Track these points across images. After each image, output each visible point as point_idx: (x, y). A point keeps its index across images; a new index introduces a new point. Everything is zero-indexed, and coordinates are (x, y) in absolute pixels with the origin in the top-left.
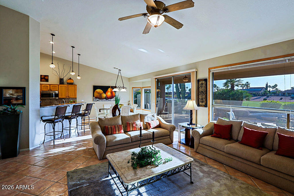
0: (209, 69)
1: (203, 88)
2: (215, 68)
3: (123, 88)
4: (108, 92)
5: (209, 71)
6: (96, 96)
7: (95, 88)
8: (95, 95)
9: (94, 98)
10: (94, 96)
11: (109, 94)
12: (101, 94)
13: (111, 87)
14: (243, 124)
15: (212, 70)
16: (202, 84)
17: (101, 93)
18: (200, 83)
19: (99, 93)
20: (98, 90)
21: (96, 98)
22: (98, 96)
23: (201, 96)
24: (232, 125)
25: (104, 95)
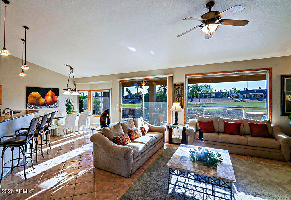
0: (186, 75)
1: (179, 92)
2: (191, 75)
3: (75, 91)
4: (48, 95)
5: (186, 77)
6: (31, 101)
7: (29, 90)
8: (29, 100)
9: (28, 104)
10: (27, 101)
11: (49, 98)
12: (38, 99)
13: (52, 89)
14: (219, 119)
15: (188, 76)
16: (179, 88)
17: (39, 97)
18: (177, 87)
19: (34, 97)
20: (34, 94)
21: (31, 104)
22: (35, 102)
23: (177, 98)
24: (212, 121)
25: (43, 100)
